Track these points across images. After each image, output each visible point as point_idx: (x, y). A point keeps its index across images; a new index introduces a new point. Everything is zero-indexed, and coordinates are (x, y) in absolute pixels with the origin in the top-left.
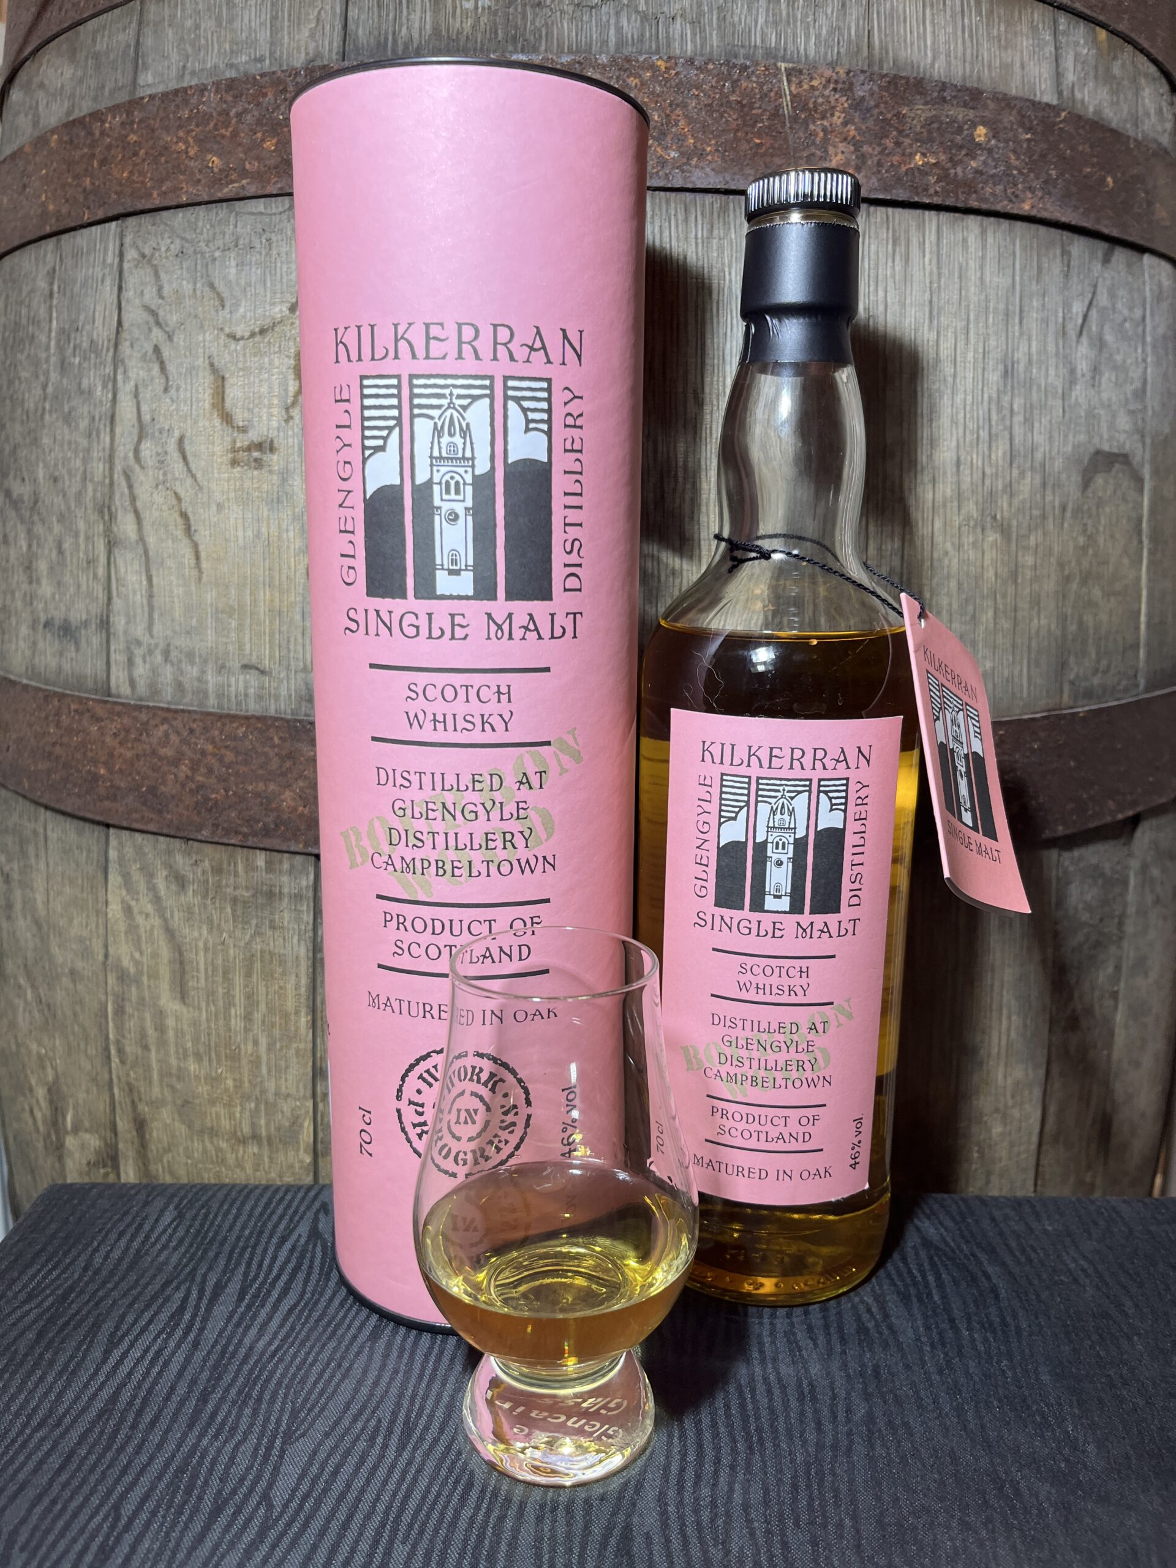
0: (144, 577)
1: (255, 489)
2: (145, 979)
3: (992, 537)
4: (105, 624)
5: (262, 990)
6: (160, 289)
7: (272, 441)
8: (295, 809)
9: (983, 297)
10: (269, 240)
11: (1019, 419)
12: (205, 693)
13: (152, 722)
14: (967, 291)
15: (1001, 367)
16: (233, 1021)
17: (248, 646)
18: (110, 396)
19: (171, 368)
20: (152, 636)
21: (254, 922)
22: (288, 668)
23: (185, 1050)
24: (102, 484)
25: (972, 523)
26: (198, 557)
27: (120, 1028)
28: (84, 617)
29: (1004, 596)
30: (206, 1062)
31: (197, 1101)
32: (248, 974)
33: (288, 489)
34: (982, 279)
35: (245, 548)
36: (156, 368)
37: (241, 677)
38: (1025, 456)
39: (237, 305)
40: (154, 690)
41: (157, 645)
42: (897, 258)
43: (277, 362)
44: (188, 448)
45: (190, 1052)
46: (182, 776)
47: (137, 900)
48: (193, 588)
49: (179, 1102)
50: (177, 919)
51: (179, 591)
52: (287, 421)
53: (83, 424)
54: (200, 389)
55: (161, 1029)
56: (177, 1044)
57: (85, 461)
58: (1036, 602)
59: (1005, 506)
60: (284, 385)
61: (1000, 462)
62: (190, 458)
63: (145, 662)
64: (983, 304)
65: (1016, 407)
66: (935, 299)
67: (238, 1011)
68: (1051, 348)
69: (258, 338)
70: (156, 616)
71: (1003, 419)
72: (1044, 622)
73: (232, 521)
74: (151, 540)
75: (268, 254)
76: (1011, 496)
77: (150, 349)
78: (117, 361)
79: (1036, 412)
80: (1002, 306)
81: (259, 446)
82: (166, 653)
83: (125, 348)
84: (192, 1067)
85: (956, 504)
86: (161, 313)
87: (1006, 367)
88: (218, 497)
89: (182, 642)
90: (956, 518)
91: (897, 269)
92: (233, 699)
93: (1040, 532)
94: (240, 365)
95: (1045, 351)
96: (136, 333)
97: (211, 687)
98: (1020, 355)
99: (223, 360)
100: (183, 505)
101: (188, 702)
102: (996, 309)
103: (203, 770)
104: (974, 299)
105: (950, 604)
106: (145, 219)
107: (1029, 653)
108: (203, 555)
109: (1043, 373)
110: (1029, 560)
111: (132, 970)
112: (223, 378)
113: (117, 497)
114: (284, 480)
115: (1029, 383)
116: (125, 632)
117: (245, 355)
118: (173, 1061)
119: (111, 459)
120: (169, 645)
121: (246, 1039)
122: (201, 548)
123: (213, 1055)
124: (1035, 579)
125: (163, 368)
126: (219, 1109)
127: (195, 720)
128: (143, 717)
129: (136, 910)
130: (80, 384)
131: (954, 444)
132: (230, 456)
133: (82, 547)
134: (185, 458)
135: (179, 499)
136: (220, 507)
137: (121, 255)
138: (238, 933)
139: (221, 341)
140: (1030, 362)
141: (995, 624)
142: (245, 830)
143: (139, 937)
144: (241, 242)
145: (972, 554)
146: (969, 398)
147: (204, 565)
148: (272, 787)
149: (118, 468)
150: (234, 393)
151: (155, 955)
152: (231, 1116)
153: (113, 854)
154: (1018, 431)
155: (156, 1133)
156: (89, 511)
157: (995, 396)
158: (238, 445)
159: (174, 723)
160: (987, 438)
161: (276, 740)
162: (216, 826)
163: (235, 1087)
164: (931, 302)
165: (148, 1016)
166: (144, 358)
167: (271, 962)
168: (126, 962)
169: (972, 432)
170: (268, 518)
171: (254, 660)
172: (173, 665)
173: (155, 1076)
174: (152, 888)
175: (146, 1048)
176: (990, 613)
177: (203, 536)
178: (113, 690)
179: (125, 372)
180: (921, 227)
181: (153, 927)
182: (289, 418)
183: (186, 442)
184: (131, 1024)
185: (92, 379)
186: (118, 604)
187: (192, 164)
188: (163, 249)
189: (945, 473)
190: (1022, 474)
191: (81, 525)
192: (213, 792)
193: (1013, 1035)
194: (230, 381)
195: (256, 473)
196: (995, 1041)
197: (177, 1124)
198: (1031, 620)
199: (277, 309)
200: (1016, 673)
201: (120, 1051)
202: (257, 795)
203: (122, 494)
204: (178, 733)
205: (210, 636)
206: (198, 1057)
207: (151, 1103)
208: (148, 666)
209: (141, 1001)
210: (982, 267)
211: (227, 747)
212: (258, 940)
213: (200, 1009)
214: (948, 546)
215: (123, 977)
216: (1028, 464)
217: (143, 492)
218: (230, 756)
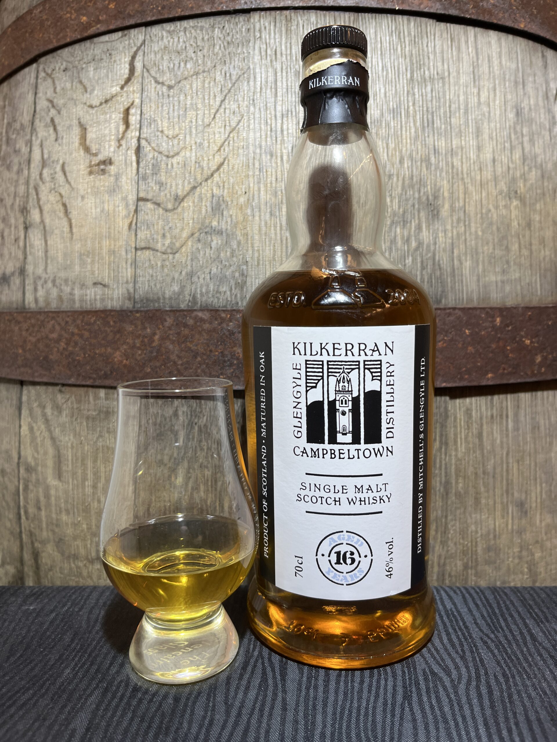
0: (43, 242)
1: (101, 186)
2: (40, 468)
3: (515, 203)
4: (22, 272)
5: (102, 469)
6: (55, 89)
7: (111, 159)
8: (122, 362)
9: (502, 73)
10: (110, 55)
11: (526, 139)
12: (74, 301)
13: (46, 320)
14: (493, 68)
15: (515, 110)
16: (87, 489)
17: (97, 272)
18: (29, 150)
19: (59, 128)
20: (47, 273)
21: (98, 429)
22: (118, 283)
23: (60, 508)
24: (23, 197)
25: (503, 195)
26: (71, 227)
27: (26, 499)
28: (13, 270)
29: (524, 236)
30: (71, 515)
31: (67, 539)
32: (95, 461)
33: (119, 184)
34: (500, 63)
35: (96, 218)
36: (51, 130)
37: (93, 290)
38: (532, 160)
39: (93, 90)
40: (48, 303)
41: (49, 278)
42: (454, 48)
43: (114, 116)
44: (67, 168)
45: (63, 510)
46: (61, 348)
47: (36, 423)
48: (68, 244)
49: (57, 540)
50: (57, 432)
51: (61, 246)
52: (119, 147)
53: (15, 168)
54: (74, 137)
55: (47, 496)
56: (56, 505)
57: (16, 187)
58: (542, 241)
59: (522, 185)
60: (117, 128)
61: (518, 161)
62: (68, 174)
63: (43, 288)
64: (502, 76)
65: (524, 132)
66: (476, 71)
67: (88, 483)
68: (541, 103)
69: (104, 105)
70: (49, 262)
71: (518, 138)
72: (547, 253)
73: (89, 204)
74: (47, 221)
75: (110, 62)
76: (525, 180)
77: (48, 120)
78: (33, 130)
79: (536, 136)
80: (512, 78)
81: (104, 162)
82: (54, 281)
83: (37, 122)
84: (64, 517)
85: (493, 183)
86: (55, 101)
87: (517, 110)
88: (82, 192)
89: (62, 275)
90: (494, 191)
91: (454, 54)
92: (89, 303)
93: (542, 202)
94: (95, 121)
95: (538, 105)
96: (43, 114)
97: (77, 298)
98: (525, 104)
99: (86, 119)
100: (64, 199)
101: (65, 307)
102: (509, 80)
103: (72, 344)
104: (497, 72)
105: (494, 239)
106: (49, 57)
107: (540, 270)
108: (74, 225)
109: (538, 116)
110: (537, 218)
111: (33, 464)
112: (85, 129)
113: (31, 200)
114: (117, 179)
115: (531, 121)
116: (33, 273)
117: (97, 115)
118: (54, 516)
119: (27, 183)
120: (55, 277)
121: (94, 499)
122: (73, 221)
123: (76, 510)
124: (541, 229)
125: (55, 129)
126: (79, 542)
127: (68, 316)
128: (42, 318)
129: (35, 428)
130: (15, 148)
131: (491, 150)
132: (89, 169)
133: (13, 232)
134: (65, 174)
135: (61, 196)
136: (83, 197)
137: (37, 78)
138: (90, 437)
139: (85, 110)
140: (530, 109)
141: (520, 251)
142: (95, 376)
143: (37, 444)
144: (96, 57)
145: (504, 212)
146: (498, 125)
147: (74, 230)
148: (109, 350)
149: (31, 186)
150: (91, 135)
151: (46, 453)
152: (85, 547)
153: (24, 398)
154: (527, 146)
155: (45, 560)
156: (17, 212)
157: (512, 125)
158: (93, 163)
159: (58, 319)
160: (509, 148)
161: (112, 323)
162: (79, 375)
163: (88, 529)
164: (474, 72)
165: (41, 490)
166: (46, 126)
167: (108, 452)
168: (30, 460)
169: (501, 143)
170: (108, 201)
171: (100, 279)
172: (57, 287)
173: (44, 525)
174: (44, 415)
175: (39, 509)
176: (517, 246)
177: (74, 214)
178: (27, 307)
179: (37, 135)
180: (466, 33)
181: (44, 438)
182: (120, 145)
183: (66, 165)
184: (31, 496)
185: (21, 145)
186: (30, 258)
187: (72, 22)
188: (57, 69)
189: (487, 165)
190: (530, 169)
191: (13, 221)
192: (77, 355)
193: (544, 496)
194: (89, 129)
195: (102, 177)
196: (534, 499)
197: (56, 553)
198: (540, 251)
199: (114, 89)
200: (533, 281)
201: (26, 512)
202: (101, 355)
203: (33, 199)
204: (59, 324)
205: (77, 268)
206: (68, 512)
207: (42, 542)
208: (44, 290)
209: (38, 480)
210: (500, 57)
211: (85, 329)
212: (101, 440)
213: (68, 483)
214: (491, 207)
215: (29, 469)
216: (533, 164)
217: (43, 197)
218: (86, 334)
